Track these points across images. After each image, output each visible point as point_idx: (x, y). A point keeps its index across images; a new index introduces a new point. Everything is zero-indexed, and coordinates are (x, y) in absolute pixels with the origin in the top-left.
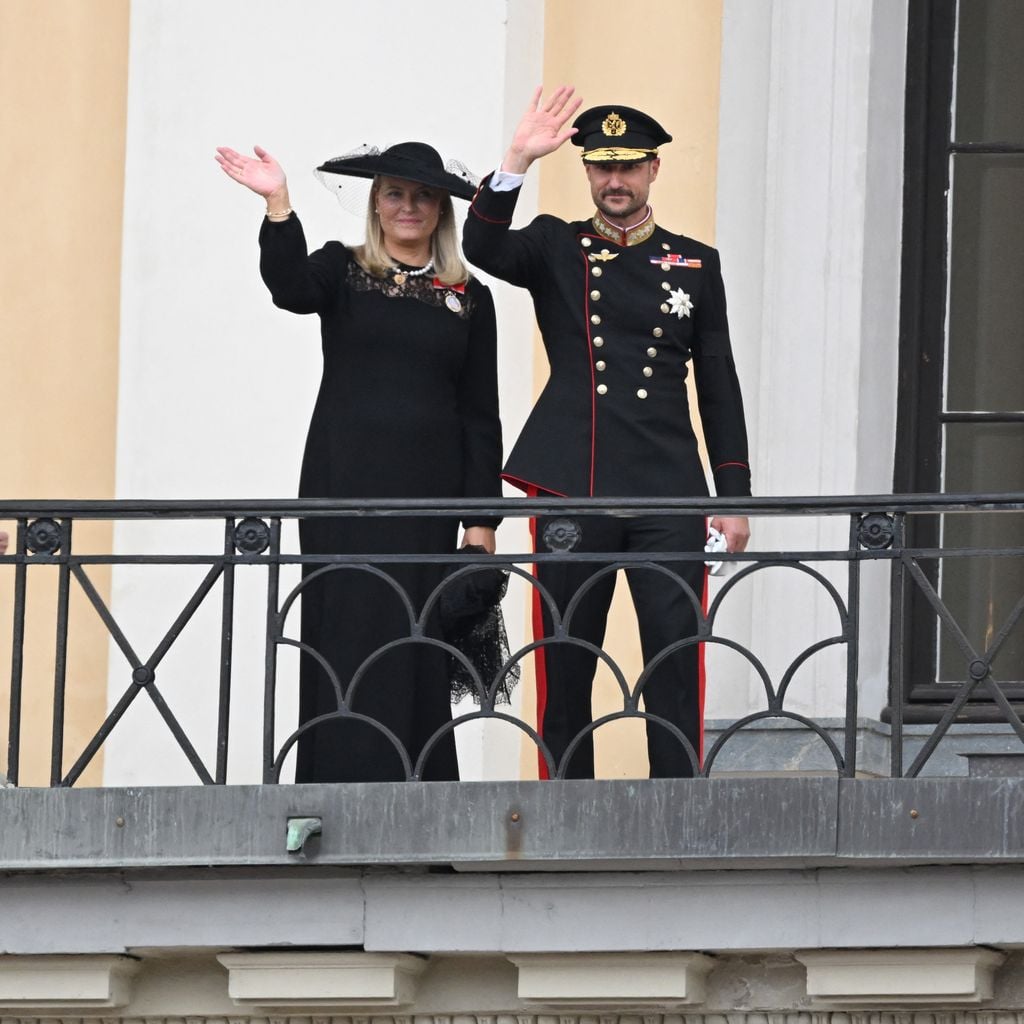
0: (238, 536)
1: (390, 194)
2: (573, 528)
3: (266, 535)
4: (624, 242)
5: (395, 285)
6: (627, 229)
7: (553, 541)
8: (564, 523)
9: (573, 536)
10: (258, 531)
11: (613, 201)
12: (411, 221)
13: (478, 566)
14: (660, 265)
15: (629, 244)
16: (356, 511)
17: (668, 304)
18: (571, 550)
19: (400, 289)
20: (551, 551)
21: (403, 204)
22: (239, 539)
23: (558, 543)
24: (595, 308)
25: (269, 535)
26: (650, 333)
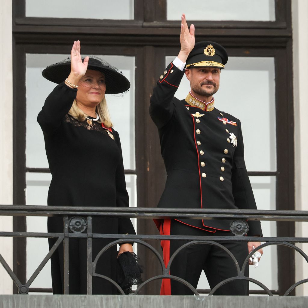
0: (71, 224)
1: (86, 80)
2: (245, 224)
3: (85, 224)
4: (206, 110)
5: (88, 125)
6: (207, 103)
7: (235, 231)
8: (240, 222)
9: (245, 228)
10: (81, 222)
11: (207, 87)
12: (96, 93)
13: (197, 242)
14: (222, 121)
15: (208, 111)
16: (134, 213)
17: (229, 138)
18: (244, 235)
19: (91, 126)
20: (234, 235)
21: (92, 85)
22: (72, 226)
23: (238, 231)
24: (199, 137)
25: (87, 224)
26: (223, 152)
